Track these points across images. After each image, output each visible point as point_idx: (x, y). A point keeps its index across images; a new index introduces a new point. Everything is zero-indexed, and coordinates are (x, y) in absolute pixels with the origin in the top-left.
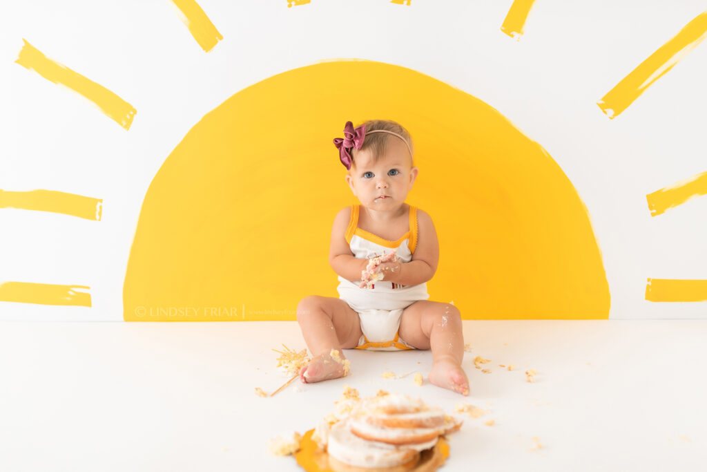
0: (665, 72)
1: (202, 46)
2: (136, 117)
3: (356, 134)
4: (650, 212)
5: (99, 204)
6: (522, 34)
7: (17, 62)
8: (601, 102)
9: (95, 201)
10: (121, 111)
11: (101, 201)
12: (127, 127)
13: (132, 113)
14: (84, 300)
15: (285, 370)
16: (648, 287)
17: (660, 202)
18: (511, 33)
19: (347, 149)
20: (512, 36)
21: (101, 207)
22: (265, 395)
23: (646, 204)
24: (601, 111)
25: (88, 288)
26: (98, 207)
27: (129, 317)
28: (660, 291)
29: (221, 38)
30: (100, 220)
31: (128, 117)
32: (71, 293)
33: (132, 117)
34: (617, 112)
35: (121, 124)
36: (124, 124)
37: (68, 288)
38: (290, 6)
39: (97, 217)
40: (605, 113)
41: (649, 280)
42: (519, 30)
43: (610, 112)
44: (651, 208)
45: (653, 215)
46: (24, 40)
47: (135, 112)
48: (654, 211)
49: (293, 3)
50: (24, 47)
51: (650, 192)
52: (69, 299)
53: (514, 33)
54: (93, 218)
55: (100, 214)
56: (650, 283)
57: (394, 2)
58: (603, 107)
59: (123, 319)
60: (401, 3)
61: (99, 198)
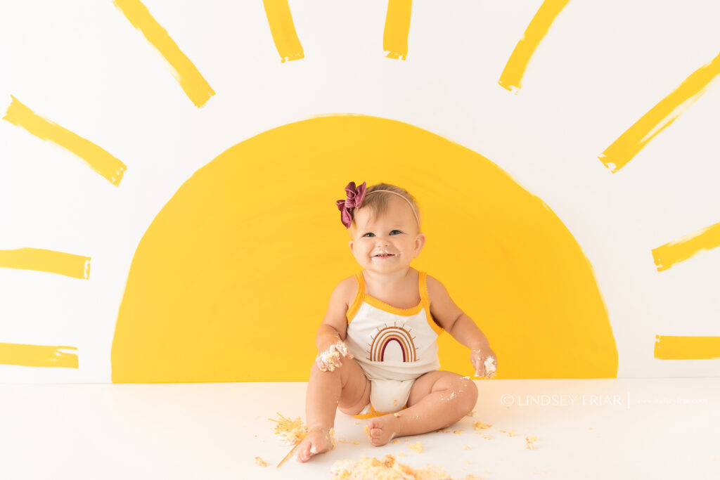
0: (666, 125)
1: (193, 101)
2: (125, 172)
3: (357, 193)
4: (656, 267)
5: (87, 262)
6: (520, 87)
7: (5, 118)
8: (602, 156)
9: (81, 259)
10: (110, 168)
11: (89, 259)
12: (117, 183)
13: (121, 169)
14: (71, 361)
15: (283, 438)
16: (656, 344)
17: (666, 256)
18: (509, 87)
19: (348, 209)
20: (510, 90)
21: (89, 265)
22: (265, 464)
23: (651, 259)
24: (603, 165)
25: (75, 349)
26: (86, 265)
27: (120, 376)
28: (670, 348)
29: (213, 93)
30: (88, 279)
31: (118, 173)
32: (57, 354)
33: (122, 173)
34: (619, 166)
35: (111, 180)
36: (114, 180)
37: (54, 349)
38: (283, 61)
39: (86, 275)
40: (607, 166)
41: (657, 337)
42: (517, 84)
43: (612, 166)
44: (657, 263)
45: (659, 270)
46: (12, 96)
47: (125, 168)
48: (660, 266)
49: (287, 58)
50: (12, 104)
51: (656, 246)
52: (54, 360)
53: (512, 87)
54: (81, 276)
55: (88, 272)
56: (658, 340)
57: (389, 56)
58: (605, 161)
59: (110, 381)
60: (397, 57)
61: (87, 256)
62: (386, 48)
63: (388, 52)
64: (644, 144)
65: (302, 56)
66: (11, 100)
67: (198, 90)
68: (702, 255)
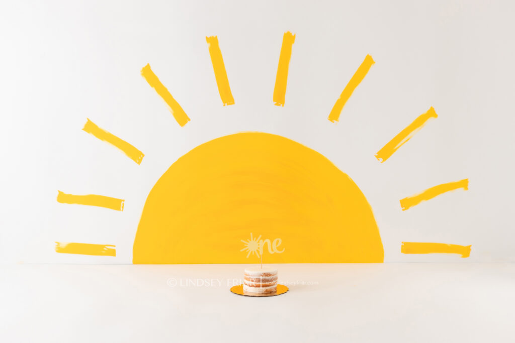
0: (407, 141)
1: (179, 123)
2: (144, 158)
5: (122, 202)
6: (338, 121)
7: (83, 129)
8: (377, 155)
9: (120, 201)
10: (136, 155)
11: (124, 201)
12: (139, 163)
14: (112, 253)
16: (402, 246)
17: (406, 203)
20: (333, 122)
21: (123, 204)
23: (399, 205)
24: (377, 159)
25: (114, 246)
26: (122, 204)
27: (135, 262)
28: (409, 248)
29: (189, 120)
30: (122, 210)
31: (140, 158)
32: (105, 249)
33: (142, 158)
34: (385, 159)
35: (136, 162)
36: (137, 161)
37: (103, 246)
38: (224, 105)
40: (379, 160)
41: (403, 243)
43: (381, 159)
44: (402, 206)
45: (403, 210)
46: (88, 119)
47: (143, 155)
48: (404, 208)
49: (226, 104)
50: (88, 122)
51: (402, 198)
52: (104, 252)
53: (335, 121)
54: (118, 209)
55: (123, 207)
57: (276, 104)
58: (378, 157)
59: (131, 262)
60: (279, 105)
61: (122, 199)
62: (274, 101)
63: (275, 103)
64: (396, 149)
65: (234, 103)
66: (87, 120)
67: (182, 118)
68: (424, 203)
